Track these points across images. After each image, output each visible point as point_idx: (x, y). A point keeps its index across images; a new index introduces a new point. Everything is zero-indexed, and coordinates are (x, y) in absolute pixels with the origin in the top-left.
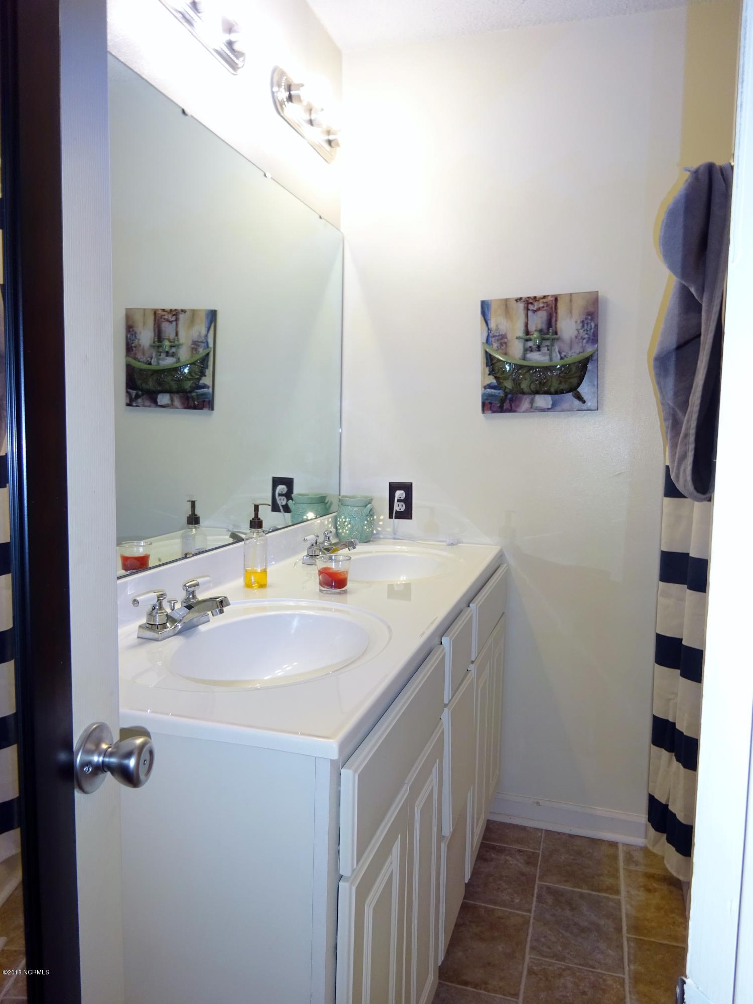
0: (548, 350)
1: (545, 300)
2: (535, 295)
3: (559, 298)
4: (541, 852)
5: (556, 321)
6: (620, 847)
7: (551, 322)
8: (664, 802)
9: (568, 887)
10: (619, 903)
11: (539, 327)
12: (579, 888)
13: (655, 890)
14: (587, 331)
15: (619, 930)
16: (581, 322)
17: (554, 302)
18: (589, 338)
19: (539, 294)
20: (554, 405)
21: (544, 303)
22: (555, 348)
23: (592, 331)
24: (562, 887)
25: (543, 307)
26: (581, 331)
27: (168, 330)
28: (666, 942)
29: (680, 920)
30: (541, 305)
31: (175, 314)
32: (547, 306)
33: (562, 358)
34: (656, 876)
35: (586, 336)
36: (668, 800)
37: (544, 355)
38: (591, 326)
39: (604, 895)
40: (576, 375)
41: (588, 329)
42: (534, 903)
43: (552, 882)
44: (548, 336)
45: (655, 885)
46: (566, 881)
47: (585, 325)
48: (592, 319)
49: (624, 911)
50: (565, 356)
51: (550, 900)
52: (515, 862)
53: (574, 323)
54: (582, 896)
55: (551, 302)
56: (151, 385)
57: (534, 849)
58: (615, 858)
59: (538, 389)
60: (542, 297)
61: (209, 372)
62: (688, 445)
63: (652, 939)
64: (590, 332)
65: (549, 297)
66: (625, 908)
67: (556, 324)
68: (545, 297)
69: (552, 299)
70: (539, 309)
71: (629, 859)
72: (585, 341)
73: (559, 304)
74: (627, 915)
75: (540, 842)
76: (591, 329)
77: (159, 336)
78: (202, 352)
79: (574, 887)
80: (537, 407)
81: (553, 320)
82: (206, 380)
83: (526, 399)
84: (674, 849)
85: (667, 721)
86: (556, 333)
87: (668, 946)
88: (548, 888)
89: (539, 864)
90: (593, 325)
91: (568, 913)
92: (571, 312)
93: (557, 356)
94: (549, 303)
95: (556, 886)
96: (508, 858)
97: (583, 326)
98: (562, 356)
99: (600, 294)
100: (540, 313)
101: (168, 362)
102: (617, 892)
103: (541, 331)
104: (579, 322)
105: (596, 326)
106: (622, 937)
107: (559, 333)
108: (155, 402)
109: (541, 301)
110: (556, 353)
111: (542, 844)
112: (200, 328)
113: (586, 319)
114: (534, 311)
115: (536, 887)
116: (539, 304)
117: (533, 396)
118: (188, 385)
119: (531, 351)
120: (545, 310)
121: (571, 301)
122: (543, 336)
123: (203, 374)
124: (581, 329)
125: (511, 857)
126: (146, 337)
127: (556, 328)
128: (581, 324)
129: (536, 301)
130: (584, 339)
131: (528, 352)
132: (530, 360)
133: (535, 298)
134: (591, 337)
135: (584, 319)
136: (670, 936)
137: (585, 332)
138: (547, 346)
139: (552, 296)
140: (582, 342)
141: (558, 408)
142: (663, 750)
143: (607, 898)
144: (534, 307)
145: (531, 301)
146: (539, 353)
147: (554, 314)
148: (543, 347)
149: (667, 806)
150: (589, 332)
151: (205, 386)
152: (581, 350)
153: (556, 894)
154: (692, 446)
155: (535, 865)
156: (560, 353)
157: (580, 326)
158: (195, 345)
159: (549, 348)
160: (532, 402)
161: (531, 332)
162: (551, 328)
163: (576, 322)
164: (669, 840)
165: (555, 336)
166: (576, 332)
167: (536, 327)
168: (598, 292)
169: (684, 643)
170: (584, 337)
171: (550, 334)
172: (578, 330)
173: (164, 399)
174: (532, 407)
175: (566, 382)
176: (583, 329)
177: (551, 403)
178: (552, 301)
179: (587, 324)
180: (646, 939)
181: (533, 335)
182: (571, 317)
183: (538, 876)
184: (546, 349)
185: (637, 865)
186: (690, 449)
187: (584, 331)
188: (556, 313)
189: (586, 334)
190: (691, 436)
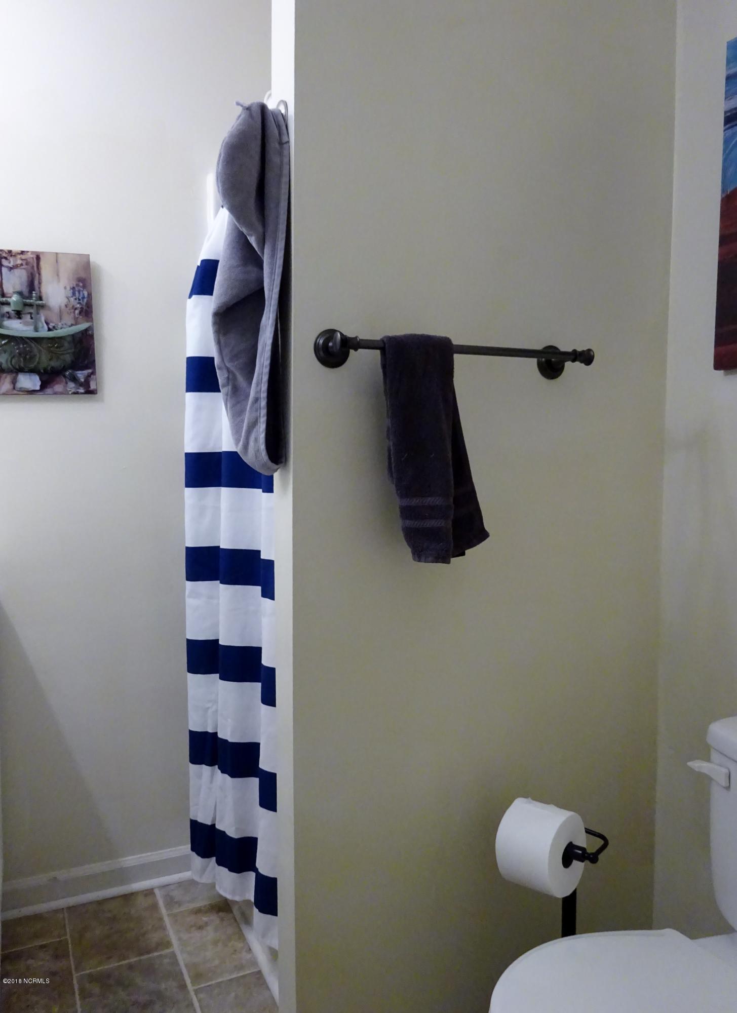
0: (32, 318)
1: (23, 257)
2: (10, 249)
3: (41, 257)
4: (68, 937)
5: (40, 283)
6: (157, 891)
7: (33, 284)
8: (209, 823)
9: (113, 965)
10: (173, 955)
11: (18, 288)
12: (124, 959)
13: (206, 924)
14: (79, 300)
15: (183, 987)
16: (71, 288)
17: (35, 259)
18: (82, 308)
19: (16, 248)
20: (43, 387)
21: (22, 260)
22: (40, 317)
23: (85, 300)
24: (106, 967)
25: (22, 265)
26: (72, 299)
28: (234, 976)
29: (240, 945)
30: (19, 262)
32: (27, 264)
33: (49, 330)
34: (203, 908)
35: (78, 305)
36: (214, 819)
37: (26, 324)
38: (84, 294)
39: (156, 954)
40: (69, 351)
41: (80, 298)
42: (78, 1003)
43: (94, 967)
44: (32, 301)
45: (205, 919)
46: (110, 958)
47: (77, 293)
48: (84, 287)
49: (182, 963)
50: (54, 327)
51: (96, 990)
52: (40, 963)
53: (63, 291)
54: (131, 967)
55: (31, 259)
57: (59, 936)
58: (155, 907)
59: (22, 365)
60: (20, 252)
62: (259, 411)
63: (220, 980)
64: (83, 301)
65: (29, 253)
66: (181, 959)
67: (39, 288)
68: (22, 253)
69: (32, 256)
70: (16, 267)
71: (171, 902)
72: (77, 312)
73: (42, 263)
74: (186, 966)
75: (65, 926)
76: (83, 298)
79: (120, 960)
80: (21, 388)
81: (36, 282)
83: (6, 378)
84: (226, 870)
85: (206, 733)
86: (40, 298)
87: (237, 979)
88: (90, 975)
89: (71, 953)
90: (86, 294)
91: (122, 994)
92: (58, 275)
93: (43, 327)
94: (29, 260)
95: (99, 969)
96: (30, 962)
97: (74, 294)
98: (51, 327)
99: (92, 259)
100: (17, 272)
102: (168, 944)
103: (20, 293)
104: (68, 288)
105: (90, 295)
106: (188, 992)
107: (44, 298)
109: (19, 256)
110: (42, 324)
111: (67, 926)
113: (77, 285)
114: (11, 269)
115: (75, 982)
116: (16, 260)
117: (14, 375)
119: (9, 318)
120: (24, 269)
121: (57, 262)
122: (24, 300)
124: (72, 297)
125: (32, 959)
127: (40, 292)
128: (72, 291)
129: (11, 256)
130: (76, 309)
131: (5, 319)
132: (8, 328)
133: (10, 252)
134: (85, 308)
135: (75, 286)
136: (236, 967)
137: (77, 301)
138: (31, 313)
139: (33, 253)
140: (74, 312)
141: (49, 391)
142: (204, 766)
143: (161, 956)
144: (10, 263)
145: (4, 255)
146: (19, 321)
147: (37, 275)
148: (25, 314)
149: (213, 826)
150: (81, 301)
152: (73, 322)
153: (102, 979)
154: (264, 412)
155: (66, 955)
156: (47, 324)
157: (70, 293)
159: (32, 316)
160: (14, 382)
161: (7, 294)
162: (34, 291)
163: (65, 288)
164: (219, 863)
165: (40, 302)
166: (66, 300)
167: (14, 288)
168: (89, 255)
169: (221, 643)
170: (76, 307)
171: (34, 299)
172: (68, 298)
174: (14, 388)
175: (58, 358)
176: (74, 297)
177: (39, 383)
178: (33, 258)
179: (79, 292)
180: (213, 982)
181: (10, 297)
182: (59, 281)
183: (73, 967)
184: (29, 316)
185: (180, 906)
186: (262, 415)
187: (76, 299)
188: (39, 274)
189: (79, 303)
190: (262, 400)
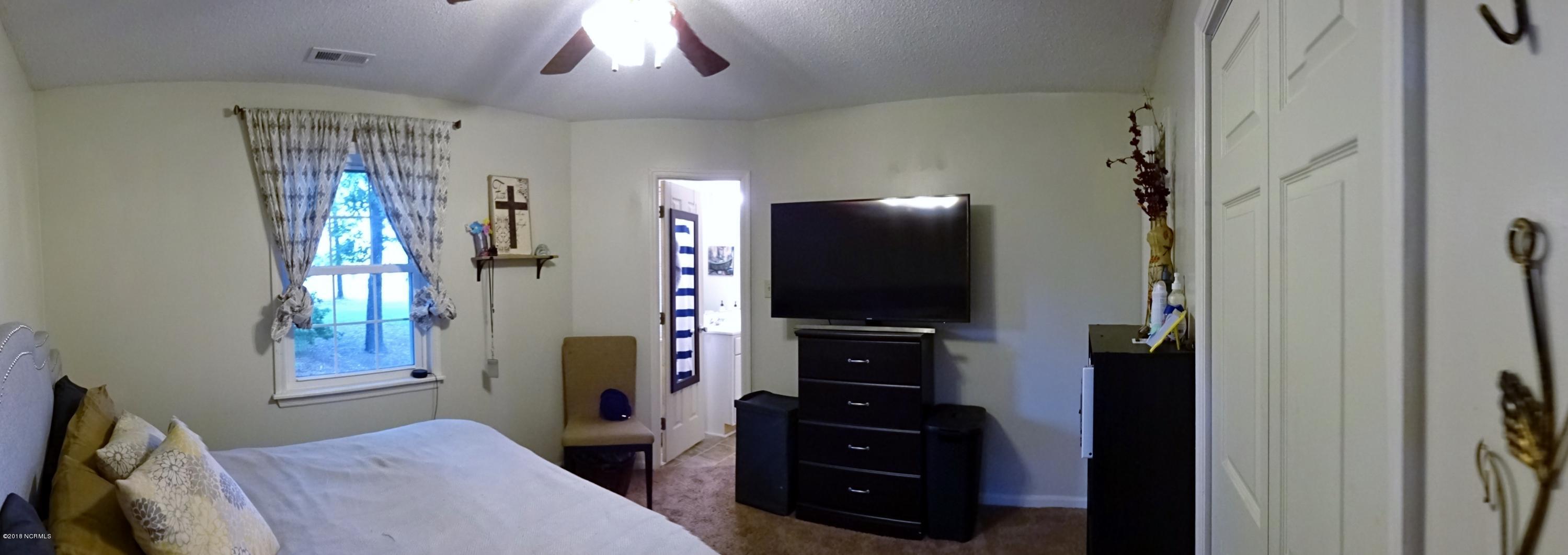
27: (721, 252)
31: (723, 247)
56: (716, 268)
61: (732, 264)
77: (719, 254)
78: (730, 259)
82: (731, 267)
101: (721, 262)
108: (717, 272)
112: (730, 252)
118: (726, 268)
123: (730, 265)
126: (715, 254)
151: (731, 268)
158: (729, 256)
173: (720, 272)
